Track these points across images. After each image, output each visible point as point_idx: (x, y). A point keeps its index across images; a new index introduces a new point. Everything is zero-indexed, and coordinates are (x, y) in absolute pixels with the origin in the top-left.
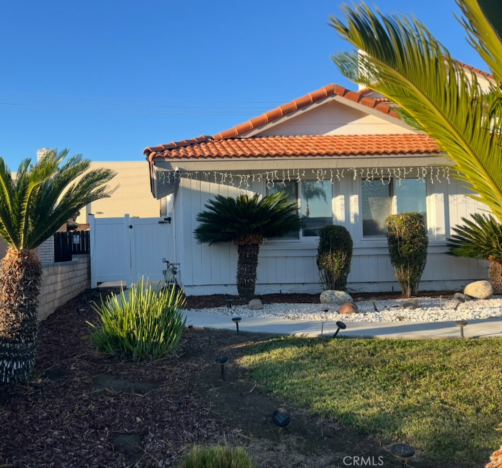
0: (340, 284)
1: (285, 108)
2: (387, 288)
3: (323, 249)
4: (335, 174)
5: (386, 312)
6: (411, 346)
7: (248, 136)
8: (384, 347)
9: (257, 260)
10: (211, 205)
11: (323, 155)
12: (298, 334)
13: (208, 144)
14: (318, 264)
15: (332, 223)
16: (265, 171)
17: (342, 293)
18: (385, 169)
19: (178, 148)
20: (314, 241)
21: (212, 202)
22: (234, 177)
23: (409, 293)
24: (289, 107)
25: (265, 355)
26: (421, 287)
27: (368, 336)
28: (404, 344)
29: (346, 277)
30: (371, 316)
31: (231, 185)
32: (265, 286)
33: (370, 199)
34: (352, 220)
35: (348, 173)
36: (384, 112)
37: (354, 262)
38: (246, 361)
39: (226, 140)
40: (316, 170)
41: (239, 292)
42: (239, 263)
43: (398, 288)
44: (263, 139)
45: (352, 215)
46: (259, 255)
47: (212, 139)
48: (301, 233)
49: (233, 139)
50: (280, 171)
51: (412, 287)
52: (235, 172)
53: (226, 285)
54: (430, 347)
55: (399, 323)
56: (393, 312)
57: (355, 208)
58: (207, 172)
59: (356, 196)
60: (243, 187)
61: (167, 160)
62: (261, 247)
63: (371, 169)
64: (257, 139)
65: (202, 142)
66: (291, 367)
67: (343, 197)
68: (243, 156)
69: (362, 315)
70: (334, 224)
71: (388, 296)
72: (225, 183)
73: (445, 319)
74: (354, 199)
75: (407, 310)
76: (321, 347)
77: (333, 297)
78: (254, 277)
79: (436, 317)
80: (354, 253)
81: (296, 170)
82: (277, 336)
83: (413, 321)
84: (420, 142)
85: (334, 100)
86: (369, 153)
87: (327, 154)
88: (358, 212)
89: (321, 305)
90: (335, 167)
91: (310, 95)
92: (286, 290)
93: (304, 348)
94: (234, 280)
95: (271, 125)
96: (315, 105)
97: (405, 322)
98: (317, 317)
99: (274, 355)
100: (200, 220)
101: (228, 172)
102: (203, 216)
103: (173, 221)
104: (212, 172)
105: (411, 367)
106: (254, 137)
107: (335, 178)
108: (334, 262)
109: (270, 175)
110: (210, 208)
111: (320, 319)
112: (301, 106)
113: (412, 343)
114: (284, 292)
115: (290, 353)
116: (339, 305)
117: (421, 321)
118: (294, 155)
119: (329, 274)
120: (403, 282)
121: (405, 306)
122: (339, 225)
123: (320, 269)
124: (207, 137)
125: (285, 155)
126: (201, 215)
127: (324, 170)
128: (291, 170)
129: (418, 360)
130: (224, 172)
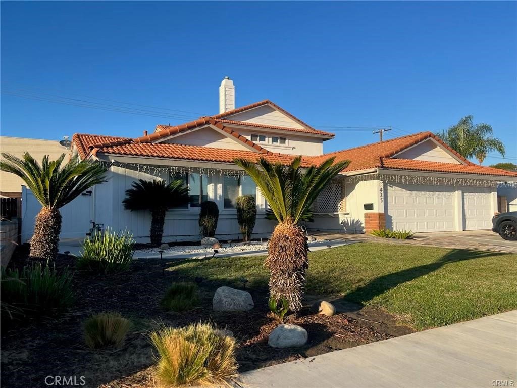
0: (212, 235)
1: (180, 128)
2: (236, 238)
3: (203, 215)
4: (210, 171)
5: (236, 247)
6: (247, 259)
7: (157, 142)
8: (236, 260)
9: (164, 220)
10: (135, 185)
11: (204, 161)
12: (194, 258)
13: (131, 145)
14: (199, 223)
15: (207, 199)
16: (170, 166)
17: (213, 239)
18: (236, 171)
19: (112, 147)
20: (198, 210)
21: (135, 183)
22: (151, 169)
23: (247, 239)
24: (183, 127)
25: (180, 266)
26: (253, 237)
27: (229, 256)
28: (245, 258)
29: (215, 231)
30: (228, 249)
31: (148, 173)
32: (166, 237)
33: (228, 187)
34: (218, 198)
35: (217, 172)
36: (236, 137)
37: (219, 222)
38: (171, 269)
39: (142, 143)
40: (200, 168)
41: (151, 241)
42: (152, 222)
43: (241, 237)
44: (166, 145)
45: (218, 195)
46: (165, 218)
47: (133, 141)
48: (189, 205)
49: (147, 143)
50: (179, 167)
51: (248, 236)
52: (151, 166)
53: (141, 237)
54: (256, 258)
55: (242, 251)
56: (239, 247)
57: (220, 192)
58: (133, 164)
59: (221, 185)
60: (157, 175)
61: (106, 154)
62: (167, 213)
63: (229, 170)
64: (162, 145)
65: (127, 143)
66: (195, 268)
67: (213, 185)
68: (157, 156)
69: (224, 249)
70: (208, 200)
71: (236, 241)
72: (145, 172)
73: (263, 249)
74: (219, 186)
75: (246, 246)
76: (207, 261)
77: (209, 241)
78: (162, 231)
79: (258, 248)
80: (220, 217)
81: (188, 167)
82: (184, 259)
83: (248, 250)
84: (254, 157)
85: (209, 127)
86: (228, 161)
87: (207, 160)
88: (221, 194)
89: (202, 246)
90: (210, 168)
91: (195, 121)
92: (179, 240)
93: (199, 262)
94: (149, 234)
95: (171, 137)
96: (198, 128)
97: (245, 251)
98: (201, 251)
99: (185, 266)
100: (127, 194)
101: (147, 165)
102: (129, 192)
103: (93, 193)
104: (136, 164)
105: (247, 265)
106: (160, 143)
107: (210, 174)
108: (209, 223)
109: (173, 169)
110: (134, 187)
111: (203, 252)
112: (190, 128)
113: (248, 258)
114: (178, 241)
115: (192, 264)
116: (212, 245)
117: (252, 250)
118: (188, 159)
119: (206, 229)
120: (243, 234)
121: (245, 244)
122: (211, 200)
123: (200, 226)
124: (130, 140)
125: (183, 158)
126: (127, 191)
127: (204, 169)
128: (185, 167)
129: (249, 263)
130: (144, 165)
